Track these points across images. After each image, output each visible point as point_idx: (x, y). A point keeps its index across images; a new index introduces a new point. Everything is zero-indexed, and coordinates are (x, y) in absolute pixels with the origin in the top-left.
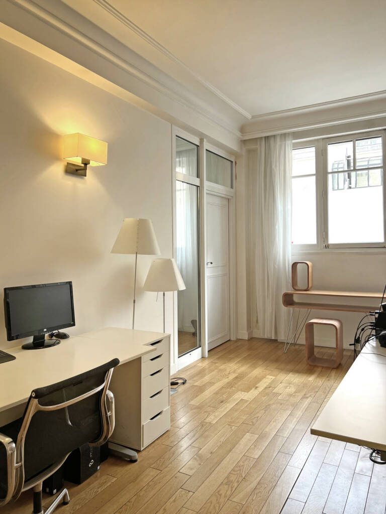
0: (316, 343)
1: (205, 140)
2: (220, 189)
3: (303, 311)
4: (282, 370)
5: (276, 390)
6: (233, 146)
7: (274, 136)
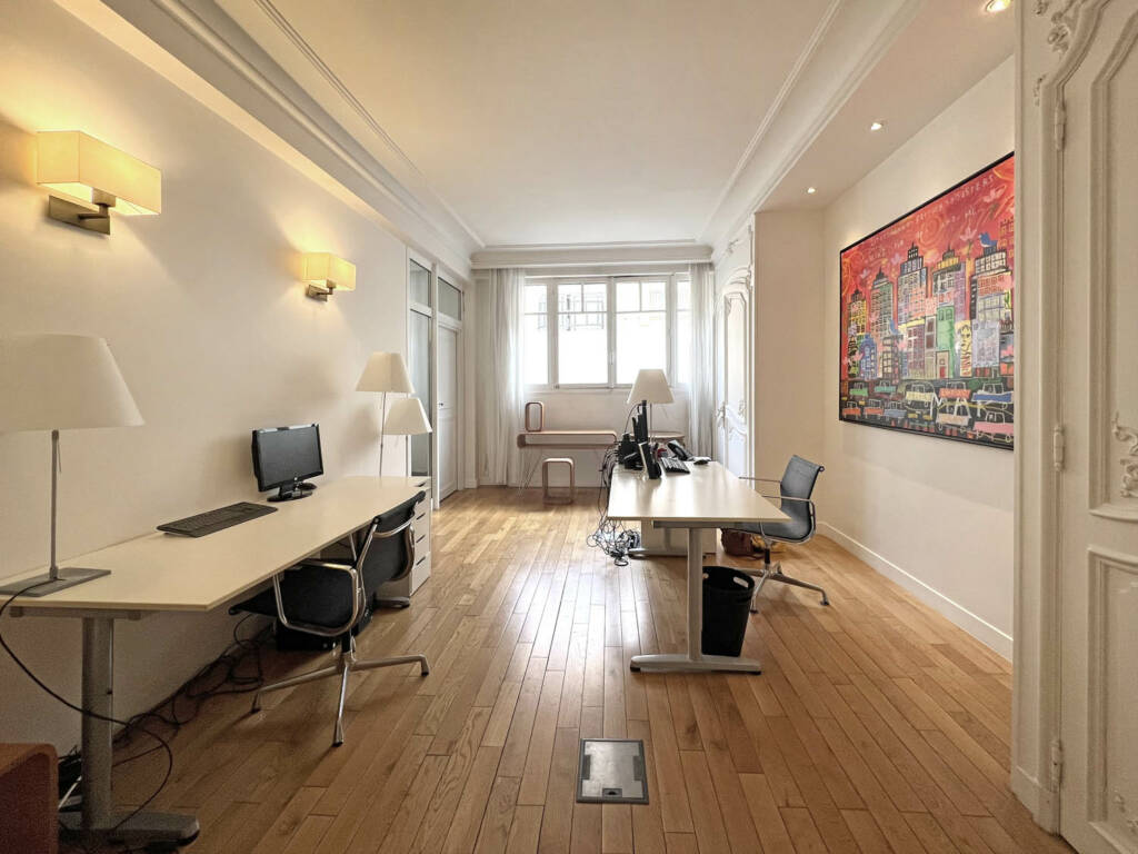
0: (550, 485)
1: (438, 267)
2: (450, 321)
3: (535, 451)
4: (521, 511)
5: (522, 528)
6: (464, 274)
7: (507, 269)
